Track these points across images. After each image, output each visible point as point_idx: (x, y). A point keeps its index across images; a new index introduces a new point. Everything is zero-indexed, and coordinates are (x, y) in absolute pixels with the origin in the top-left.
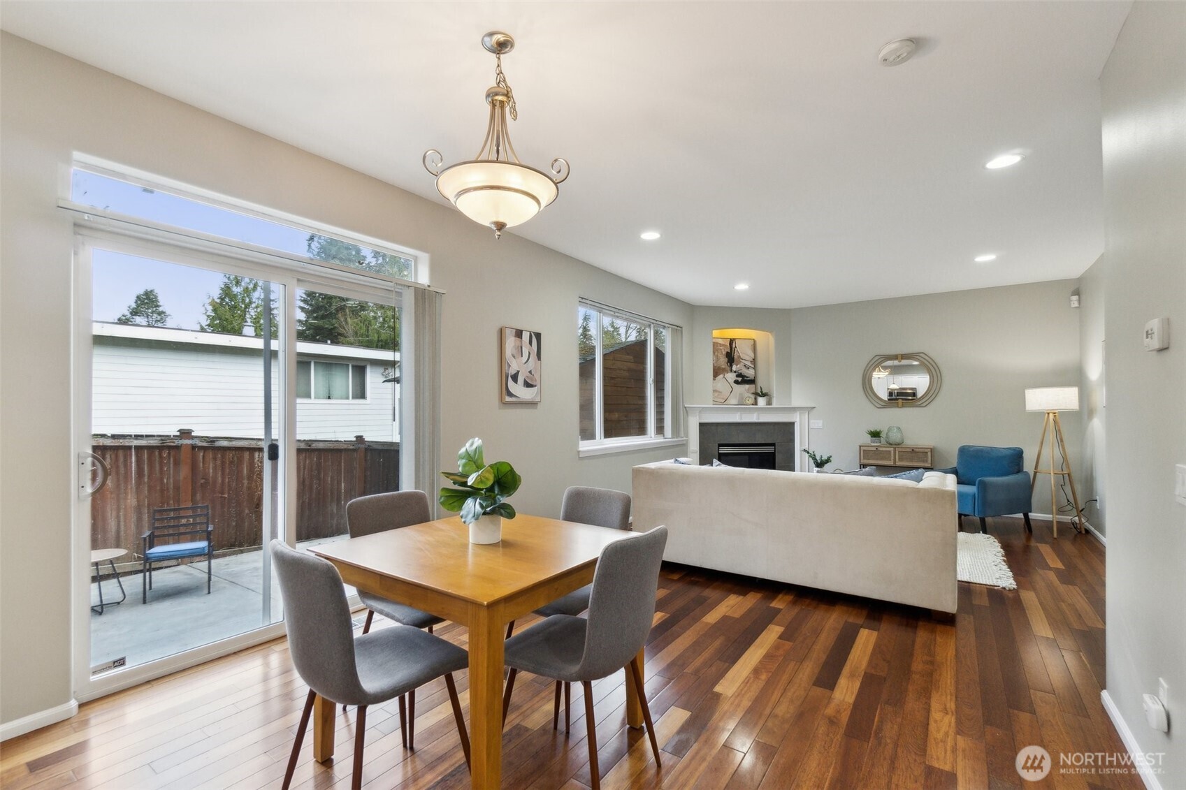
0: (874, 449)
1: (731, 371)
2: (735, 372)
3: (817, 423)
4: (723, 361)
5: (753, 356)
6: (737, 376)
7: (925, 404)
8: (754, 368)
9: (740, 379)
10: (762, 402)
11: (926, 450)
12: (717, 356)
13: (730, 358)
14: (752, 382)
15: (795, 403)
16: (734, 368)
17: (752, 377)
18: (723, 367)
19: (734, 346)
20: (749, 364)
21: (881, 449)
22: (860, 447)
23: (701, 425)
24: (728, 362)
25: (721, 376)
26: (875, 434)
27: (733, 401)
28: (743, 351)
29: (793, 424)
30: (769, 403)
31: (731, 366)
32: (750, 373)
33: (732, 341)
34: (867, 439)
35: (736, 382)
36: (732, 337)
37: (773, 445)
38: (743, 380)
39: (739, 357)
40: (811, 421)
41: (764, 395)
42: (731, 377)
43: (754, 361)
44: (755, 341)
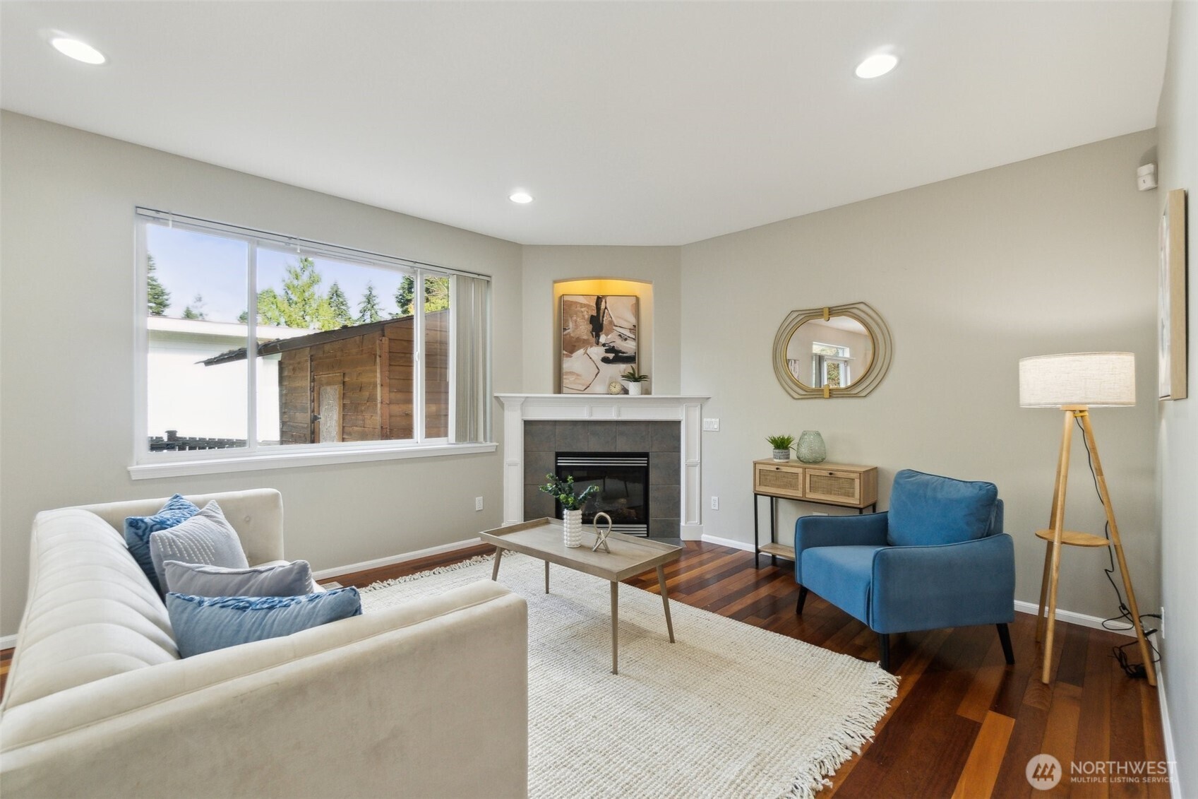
0: (773, 468)
1: (598, 343)
2: (604, 345)
3: (713, 423)
4: (585, 329)
5: (633, 320)
6: (607, 351)
7: (860, 394)
8: (635, 340)
9: (611, 356)
10: (634, 388)
11: (852, 475)
12: (576, 321)
13: (597, 324)
14: (630, 359)
15: (685, 393)
16: (603, 339)
17: (630, 353)
18: (585, 337)
19: (603, 306)
20: (627, 333)
21: (784, 469)
22: (755, 464)
23: (527, 423)
24: (593, 330)
25: (581, 351)
26: (781, 445)
27: (599, 388)
28: (619, 314)
29: (679, 423)
30: (647, 391)
31: (598, 336)
32: (628, 347)
33: (599, 300)
34: (768, 452)
35: (605, 360)
36: (600, 294)
37: (646, 455)
38: (615, 356)
39: (611, 323)
40: (705, 420)
41: (640, 379)
42: (597, 352)
43: (635, 329)
44: (638, 299)
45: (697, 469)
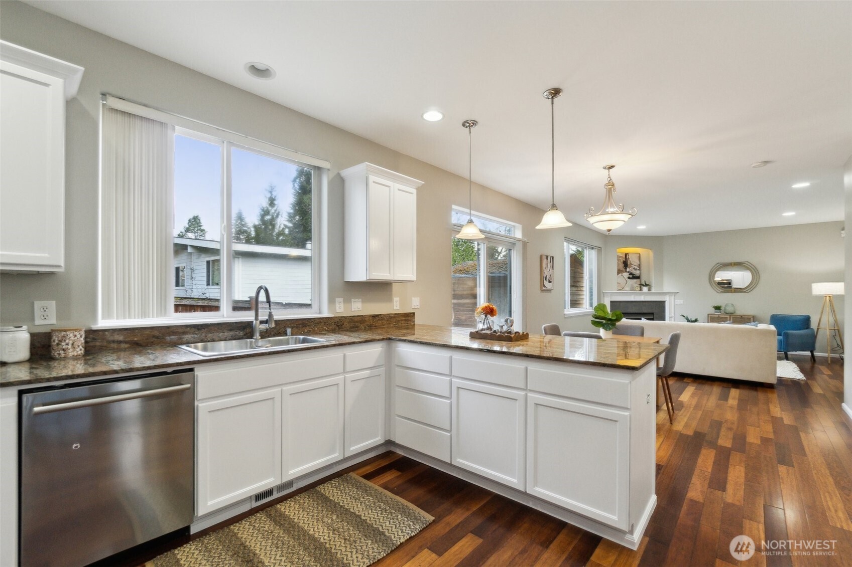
0: (717, 316)
1: (626, 271)
2: (628, 272)
3: (679, 302)
4: (622, 266)
5: (639, 263)
6: (630, 274)
7: (749, 291)
8: (640, 270)
9: (631, 276)
10: (645, 289)
11: (750, 317)
12: (618, 263)
13: (626, 264)
14: (638, 278)
15: (665, 291)
16: (628, 270)
17: (638, 275)
19: (628, 257)
20: (636, 267)
21: (720, 316)
22: (708, 315)
23: (611, 302)
24: (625, 266)
25: (620, 274)
26: (718, 308)
27: (627, 288)
28: (633, 260)
29: (664, 302)
30: (649, 290)
31: (626, 269)
32: (637, 273)
33: (626, 254)
34: (713, 311)
35: (629, 278)
36: (627, 252)
37: (653, 314)
38: (633, 277)
39: (631, 263)
40: (676, 300)
41: (646, 285)
42: (626, 275)
43: (639, 266)
44: (640, 254)
45: (673, 318)
